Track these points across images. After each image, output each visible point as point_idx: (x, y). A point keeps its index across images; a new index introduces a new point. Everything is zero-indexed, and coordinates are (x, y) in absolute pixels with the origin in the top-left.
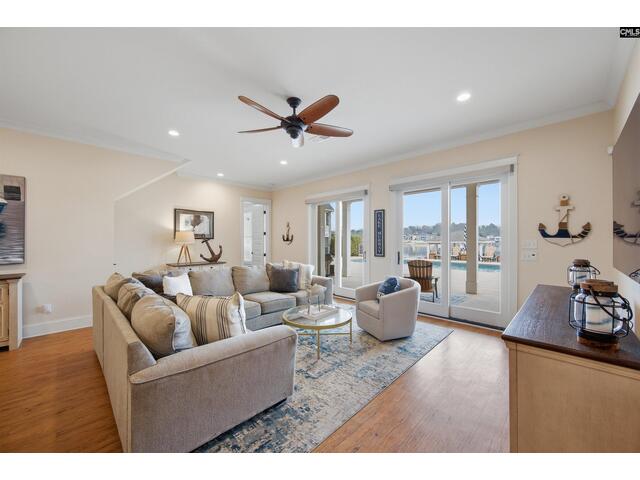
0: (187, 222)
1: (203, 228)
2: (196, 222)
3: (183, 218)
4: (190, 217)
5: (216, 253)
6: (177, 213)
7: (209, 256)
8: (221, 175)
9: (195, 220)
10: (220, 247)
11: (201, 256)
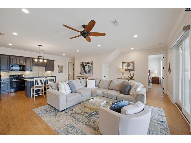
0: (125, 66)
1: (131, 67)
2: (129, 65)
3: (124, 65)
4: (126, 64)
5: (132, 76)
6: (123, 63)
7: (130, 77)
8: (133, 48)
9: (128, 65)
10: (133, 74)
11: (128, 76)
